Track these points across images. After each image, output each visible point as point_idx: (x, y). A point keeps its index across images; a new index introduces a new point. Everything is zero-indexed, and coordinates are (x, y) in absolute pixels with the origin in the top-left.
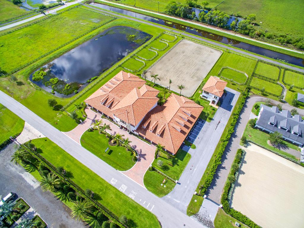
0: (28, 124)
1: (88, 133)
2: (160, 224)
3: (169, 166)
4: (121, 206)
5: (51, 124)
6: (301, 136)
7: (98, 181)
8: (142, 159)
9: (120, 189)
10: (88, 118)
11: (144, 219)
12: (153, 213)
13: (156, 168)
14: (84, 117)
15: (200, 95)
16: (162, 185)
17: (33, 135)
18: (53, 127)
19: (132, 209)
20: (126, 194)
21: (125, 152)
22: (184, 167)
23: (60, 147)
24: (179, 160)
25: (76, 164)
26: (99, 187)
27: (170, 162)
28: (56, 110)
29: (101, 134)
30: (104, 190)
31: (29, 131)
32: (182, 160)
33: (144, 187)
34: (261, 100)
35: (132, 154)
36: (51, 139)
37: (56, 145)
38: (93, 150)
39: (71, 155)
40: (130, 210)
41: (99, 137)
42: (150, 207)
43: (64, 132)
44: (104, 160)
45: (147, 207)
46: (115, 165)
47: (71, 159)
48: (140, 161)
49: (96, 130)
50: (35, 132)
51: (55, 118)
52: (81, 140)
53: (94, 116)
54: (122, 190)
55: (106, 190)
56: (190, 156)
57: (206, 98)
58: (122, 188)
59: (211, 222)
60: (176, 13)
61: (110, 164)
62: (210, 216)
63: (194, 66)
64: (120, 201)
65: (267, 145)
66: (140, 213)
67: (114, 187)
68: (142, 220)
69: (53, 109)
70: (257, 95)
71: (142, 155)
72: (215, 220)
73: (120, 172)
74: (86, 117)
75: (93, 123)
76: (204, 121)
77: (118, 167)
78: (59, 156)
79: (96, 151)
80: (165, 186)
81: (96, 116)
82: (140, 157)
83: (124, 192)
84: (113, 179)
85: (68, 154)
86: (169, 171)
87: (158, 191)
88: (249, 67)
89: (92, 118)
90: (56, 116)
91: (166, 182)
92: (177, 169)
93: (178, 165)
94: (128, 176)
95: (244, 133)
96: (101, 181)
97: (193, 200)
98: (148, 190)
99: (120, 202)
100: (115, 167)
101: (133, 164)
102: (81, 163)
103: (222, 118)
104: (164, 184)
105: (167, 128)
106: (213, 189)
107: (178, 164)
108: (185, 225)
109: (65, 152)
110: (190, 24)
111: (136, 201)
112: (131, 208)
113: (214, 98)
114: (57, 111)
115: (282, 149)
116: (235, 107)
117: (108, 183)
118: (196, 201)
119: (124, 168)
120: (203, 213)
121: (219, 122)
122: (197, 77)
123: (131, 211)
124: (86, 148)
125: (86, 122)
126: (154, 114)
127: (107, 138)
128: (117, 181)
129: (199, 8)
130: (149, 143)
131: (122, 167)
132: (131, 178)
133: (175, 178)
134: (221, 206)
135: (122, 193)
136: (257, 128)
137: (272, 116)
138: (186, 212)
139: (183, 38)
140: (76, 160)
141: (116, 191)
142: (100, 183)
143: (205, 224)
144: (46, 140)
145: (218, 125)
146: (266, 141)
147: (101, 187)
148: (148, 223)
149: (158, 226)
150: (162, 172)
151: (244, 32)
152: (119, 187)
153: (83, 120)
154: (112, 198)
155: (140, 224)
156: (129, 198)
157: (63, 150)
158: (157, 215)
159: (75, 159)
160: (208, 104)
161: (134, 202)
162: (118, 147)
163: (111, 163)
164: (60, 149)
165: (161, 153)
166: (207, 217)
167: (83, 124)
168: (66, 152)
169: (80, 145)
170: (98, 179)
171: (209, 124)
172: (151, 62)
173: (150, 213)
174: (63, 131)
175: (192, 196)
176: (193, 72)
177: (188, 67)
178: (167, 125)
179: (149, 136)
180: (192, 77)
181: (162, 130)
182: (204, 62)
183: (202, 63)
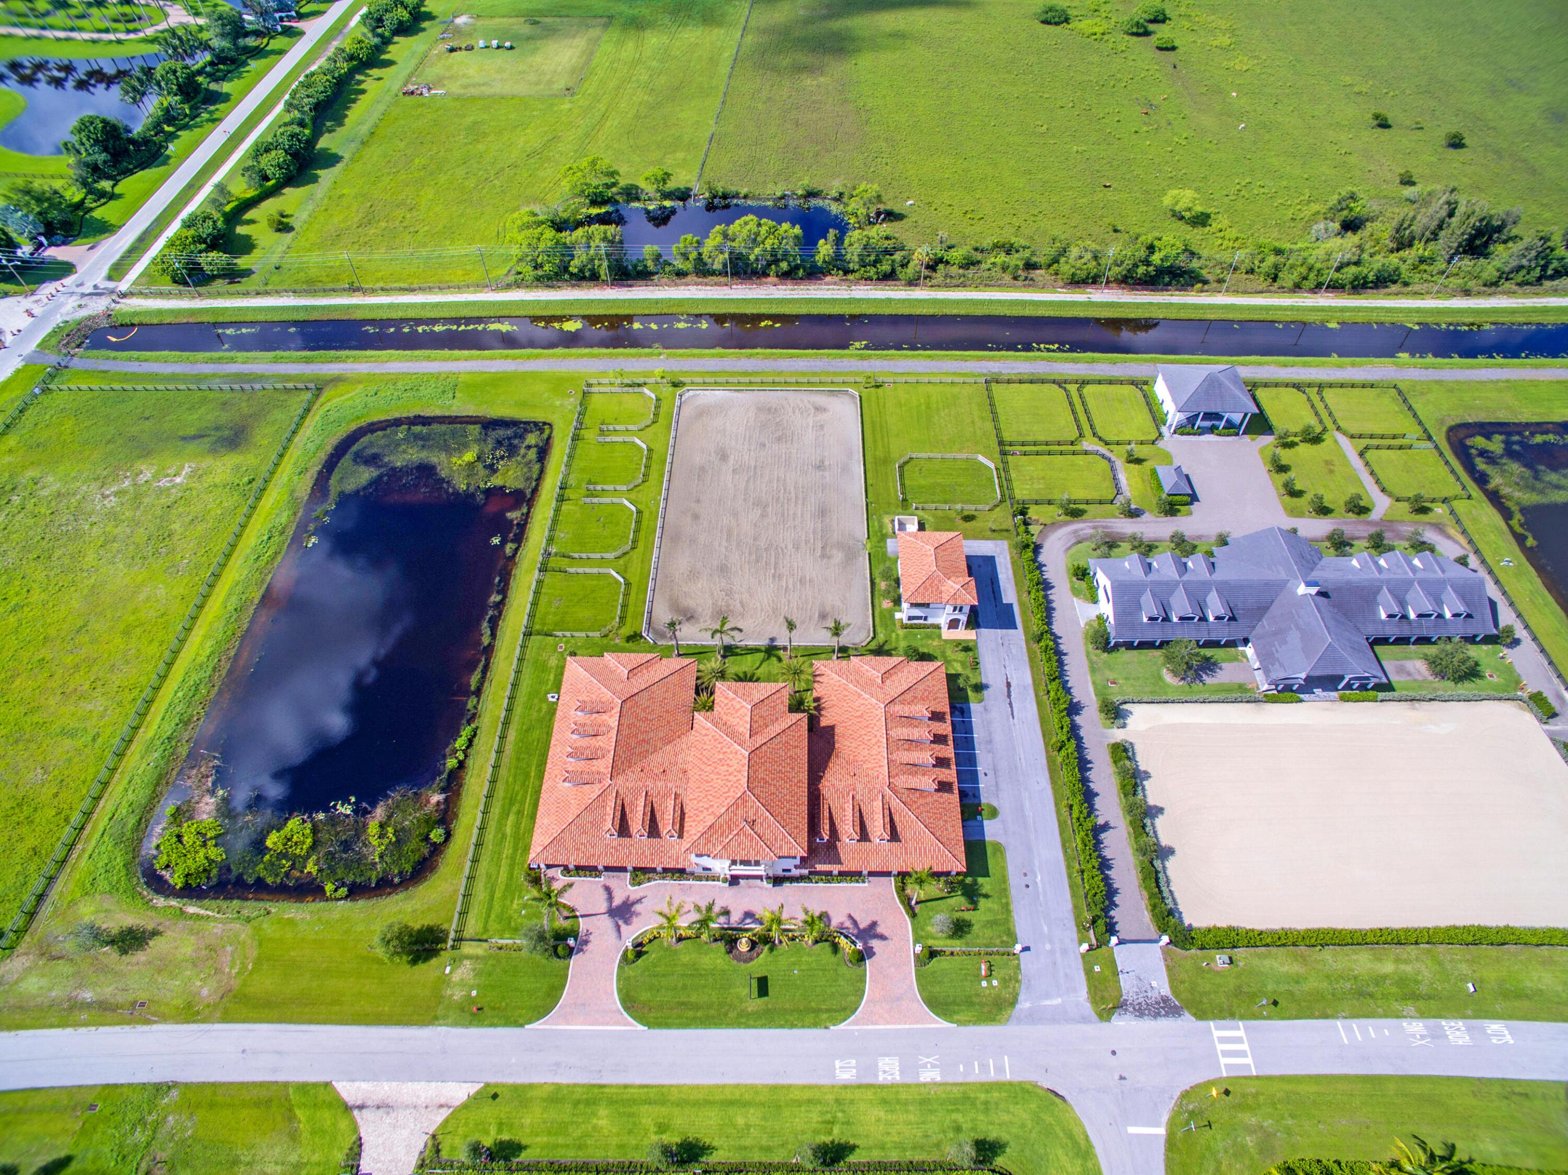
0: (357, 1084)
1: (630, 971)
2: (1057, 1094)
3: (967, 916)
4: (923, 1123)
5: (455, 1024)
6: (1233, 619)
7: (799, 1103)
8: (875, 944)
9: (881, 1078)
10: (582, 916)
11: (1008, 1112)
12: (1020, 1079)
13: (937, 944)
14: (567, 918)
15: (892, 616)
16: (984, 984)
17: (423, 1111)
18: (474, 1032)
19: (958, 1110)
20: (909, 1080)
21: (809, 955)
22: (1004, 891)
23: (575, 1085)
24: (980, 880)
25: (681, 1103)
26: (815, 1117)
27: (959, 900)
28: (426, 960)
29: (682, 945)
30: (840, 1115)
31: (388, 1106)
32: (987, 875)
33: (943, 1024)
34: (1073, 541)
35: (835, 948)
36: (510, 1080)
37: (551, 1088)
38: (699, 1014)
39: (638, 1081)
40: (955, 1116)
41: (685, 959)
42: (1000, 1069)
43: (538, 1019)
44: (763, 1026)
45: (992, 1076)
46: (810, 1018)
47: (652, 1096)
48: (874, 954)
49: (650, 941)
50: (418, 1097)
51: (449, 992)
52: (627, 1009)
53: (603, 895)
54: (890, 1078)
55: (843, 1111)
56: (998, 848)
57: (922, 622)
58: (885, 1072)
59: (1165, 1000)
60: (573, 270)
61: (793, 1026)
62: (1154, 984)
63: (800, 502)
64: (907, 1111)
65: (1168, 686)
66: (986, 1103)
67: (860, 1086)
68: (1005, 1117)
69: (409, 962)
70: (1054, 526)
71: (865, 930)
72: (1171, 988)
73: (842, 1026)
74: (576, 917)
75: (620, 922)
76: (964, 706)
77: (824, 1016)
78: (594, 1114)
79: (712, 1012)
80: (995, 983)
81: (608, 889)
82: (865, 944)
83: (898, 1078)
84: (838, 1064)
85: (626, 1086)
86: (975, 928)
87: (986, 1009)
88: (973, 422)
89: (603, 907)
90: (445, 981)
91: (990, 968)
92: (990, 910)
93: (986, 896)
94: (873, 1023)
95: (1094, 683)
96: (807, 1095)
97: (1089, 972)
98: (959, 1023)
99: (912, 1117)
100: (815, 1025)
101: (862, 979)
102: (697, 1087)
103: (1007, 663)
104: (989, 976)
105: (895, 803)
106: (1116, 906)
107: (984, 892)
108: (1114, 1053)
109: (607, 1090)
110: (657, 302)
111: (950, 1079)
112: (953, 1111)
113: (955, 610)
114: (434, 961)
115: (1208, 680)
116: (1021, 604)
117: (833, 1086)
118: (1097, 969)
119: (845, 1009)
120: (1135, 989)
121: (1009, 685)
122: (840, 545)
123: (959, 1117)
124: (668, 1026)
125: (588, 933)
126: (821, 777)
127: (714, 945)
128: (854, 1062)
129: (638, 199)
130: (857, 881)
131: (835, 1011)
132: (888, 1023)
133: (1005, 938)
134: (1165, 939)
135: (898, 1085)
136: (1117, 646)
137: (1141, 593)
138: (1094, 1017)
139: (676, 385)
140: (672, 1086)
141: (875, 1093)
142: (809, 1101)
143: (1156, 1015)
144: (495, 1096)
145: (1009, 696)
146: (1160, 678)
147: (822, 1113)
148: (1024, 1115)
149: (1053, 1104)
150: (957, 945)
152: (876, 1076)
153: (575, 934)
154: (879, 1120)
155: (1009, 1133)
156: (925, 1085)
157: (594, 1086)
158: (1032, 1077)
159: (663, 1086)
160: (940, 636)
161: (949, 1088)
162: (775, 952)
163: (791, 1018)
164: (579, 1089)
165: (915, 892)
166: (1149, 994)
167: (585, 948)
168: (611, 1086)
169: (640, 1027)
170: (791, 1096)
171: (986, 709)
172: (636, 555)
173: (1011, 1084)
174: (530, 1022)
175: (1080, 960)
176: (814, 532)
177: (783, 515)
178: (888, 792)
179: (853, 858)
180: (823, 556)
181: (887, 819)
182: (820, 467)
183: (819, 474)
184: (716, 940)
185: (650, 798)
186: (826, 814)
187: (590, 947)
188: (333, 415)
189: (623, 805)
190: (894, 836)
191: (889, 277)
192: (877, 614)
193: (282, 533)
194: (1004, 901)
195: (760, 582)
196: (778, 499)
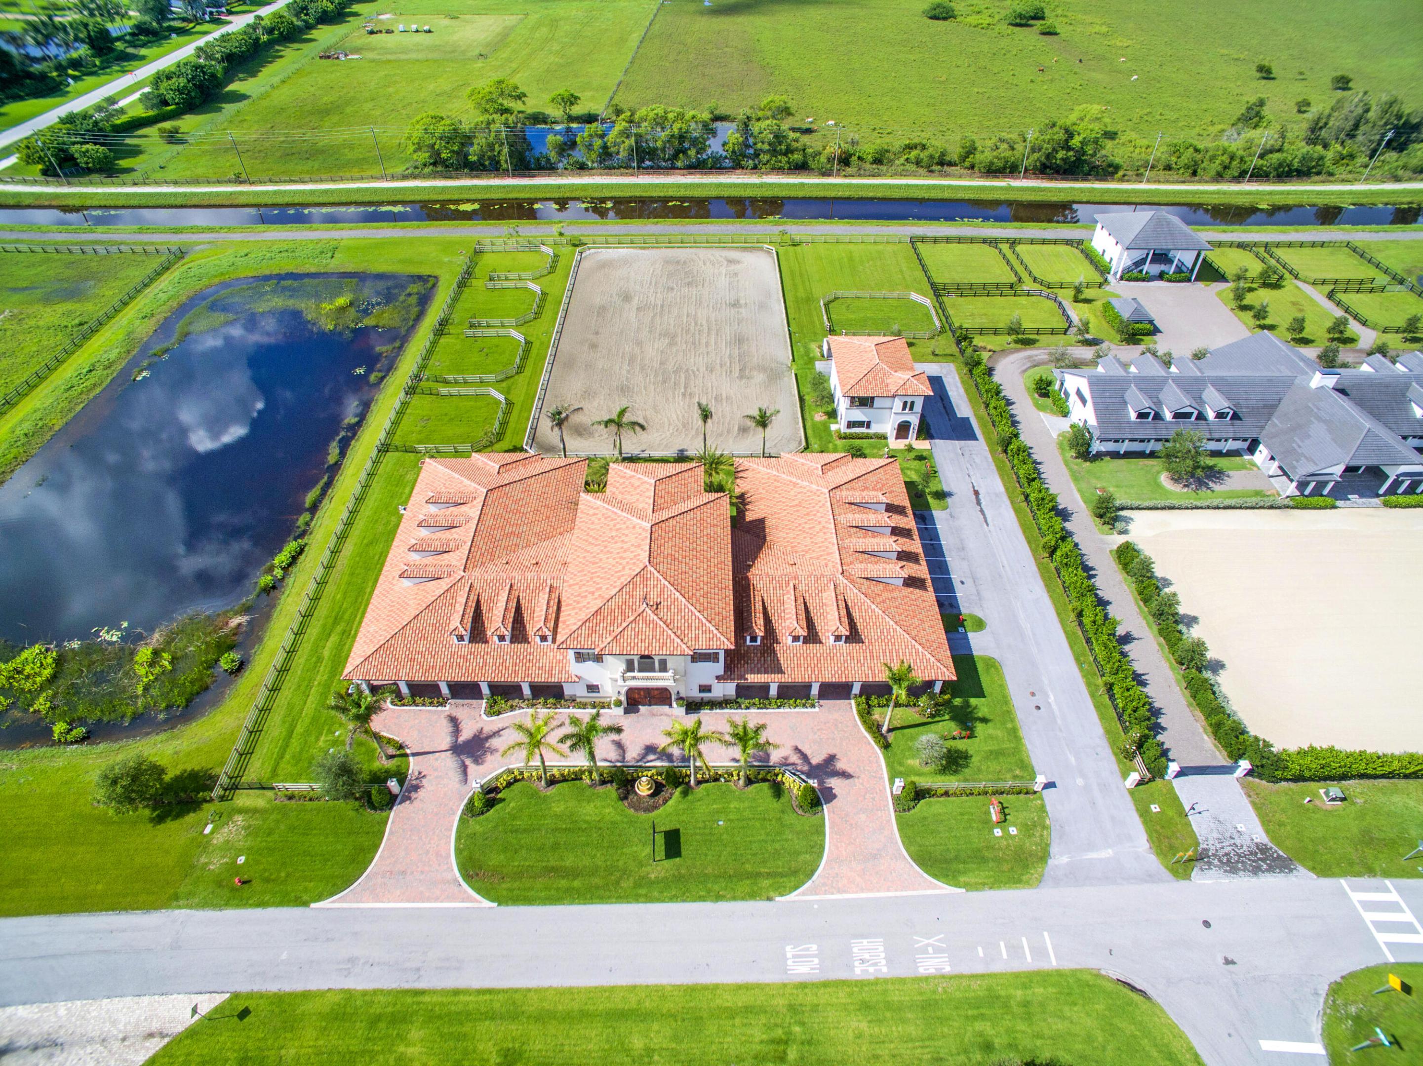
1: (476, 825)
2: (1134, 986)
3: (961, 745)
4: (931, 1038)
5: (204, 905)
6: (1236, 417)
7: (731, 1013)
8: (834, 783)
9: (858, 971)
10: (414, 755)
11: (1063, 1018)
12: (1073, 966)
13: (924, 782)
14: (392, 757)
15: (827, 429)
16: (998, 832)
18: (231, 914)
19: (982, 1017)
20: (902, 972)
21: (740, 799)
22: (1008, 715)
23: (375, 992)
24: (973, 701)
25: (542, 1018)
26: (758, 1034)
27: (949, 727)
28: (179, 815)
29: (554, 790)
30: (797, 1029)
32: (981, 694)
33: (944, 889)
34: (1029, 365)
35: (778, 789)
36: (273, 987)
37: (337, 998)
38: (576, 883)
39: (476, 984)
40: (979, 1026)
41: (558, 808)
42: (1039, 951)
43: (332, 894)
44: (673, 899)
45: (1029, 962)
46: (745, 886)
47: (496, 1005)
48: (835, 796)
49: (509, 784)
51: (203, 860)
52: (468, 877)
53: (446, 727)
54: (871, 970)
55: (802, 1024)
56: (992, 664)
57: (863, 430)
58: (863, 961)
59: (1263, 849)
60: (473, 158)
61: (718, 898)
62: (1241, 827)
63: (713, 333)
64: (904, 1021)
65: (1171, 493)
66: (1026, 1004)
67: (826, 984)
68: (1060, 1026)
69: (152, 820)
70: (1004, 352)
71: (818, 766)
72: (1267, 832)
73: (793, 896)
74: (406, 755)
75: (468, 762)
76: (926, 513)
77: (766, 883)
78: (401, 1038)
79: (596, 881)
80: (1013, 831)
81: (454, 721)
82: (821, 783)
83: (885, 969)
84: (789, 951)
85: (456, 992)
86: (975, 760)
87: (1005, 867)
88: (901, 271)
89: (445, 740)
90: (203, 844)
91: (1003, 810)
92: (991, 737)
93: (984, 720)
94: (840, 891)
95: (1079, 491)
96: (742, 1000)
97: (1144, 813)
98: (968, 887)
99: (912, 1030)
100: (752, 896)
101: (819, 830)
102: (570, 991)
103: (971, 473)
104: (1003, 821)
105: (853, 594)
106: (1164, 729)
107: (980, 715)
108: (1207, 924)
109: (427, 999)
110: (559, 187)
111: (965, 969)
112: (975, 1018)
114: (191, 818)
115: (1217, 487)
116: (979, 419)
117: (785, 985)
118: (1155, 808)
119: (795, 873)
120: (1216, 835)
121: (976, 493)
122: (762, 368)
123: (985, 1027)
124: (528, 901)
125: (421, 776)
126: (750, 566)
127: (601, 789)
128: (815, 947)
129: (546, 123)
130: (804, 706)
131: (782, 875)
132: (862, 891)
133: (1018, 772)
134: (1245, 765)
135: (886, 981)
136: (1099, 456)
138: (1166, 874)
139: (575, 245)
140: (529, 990)
141: (850, 995)
142: (748, 1010)
143: (1256, 870)
144: (244, 1013)
145: (979, 503)
146: (1158, 486)
147: (769, 1027)
148: (1089, 1022)
149: (1130, 1003)
150: (952, 782)
151: (788, 163)
152: (851, 968)
153: (401, 777)
154: (859, 1036)
155: (1069, 1051)
156: (927, 979)
157: (406, 992)
158: (1092, 963)
159: (516, 991)
160: (887, 445)
161: (965, 983)
162: (690, 797)
163: (716, 887)
164: (381, 998)
165: (886, 716)
166: (1238, 842)
167: (413, 795)
168: (433, 992)
169: (486, 904)
170: (718, 1001)
171: (951, 516)
172: (522, 379)
173: (1059, 973)
174: (320, 898)
175: (1128, 798)
176: (730, 356)
177: (694, 344)
178: (842, 580)
179: (799, 666)
180: (741, 377)
181: (844, 612)
182: (736, 304)
183: (733, 311)
184: (603, 782)
185: (515, 593)
186: (759, 606)
187: (421, 793)
188: (195, 271)
189: (478, 602)
190: (854, 636)
191: (802, 167)
192: (808, 425)
193: (106, 368)
194: (1009, 726)
195: (667, 399)
196: (688, 331)
